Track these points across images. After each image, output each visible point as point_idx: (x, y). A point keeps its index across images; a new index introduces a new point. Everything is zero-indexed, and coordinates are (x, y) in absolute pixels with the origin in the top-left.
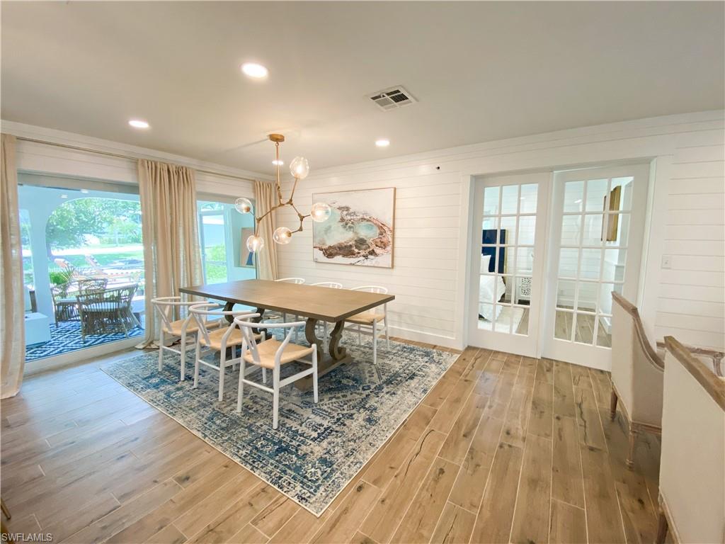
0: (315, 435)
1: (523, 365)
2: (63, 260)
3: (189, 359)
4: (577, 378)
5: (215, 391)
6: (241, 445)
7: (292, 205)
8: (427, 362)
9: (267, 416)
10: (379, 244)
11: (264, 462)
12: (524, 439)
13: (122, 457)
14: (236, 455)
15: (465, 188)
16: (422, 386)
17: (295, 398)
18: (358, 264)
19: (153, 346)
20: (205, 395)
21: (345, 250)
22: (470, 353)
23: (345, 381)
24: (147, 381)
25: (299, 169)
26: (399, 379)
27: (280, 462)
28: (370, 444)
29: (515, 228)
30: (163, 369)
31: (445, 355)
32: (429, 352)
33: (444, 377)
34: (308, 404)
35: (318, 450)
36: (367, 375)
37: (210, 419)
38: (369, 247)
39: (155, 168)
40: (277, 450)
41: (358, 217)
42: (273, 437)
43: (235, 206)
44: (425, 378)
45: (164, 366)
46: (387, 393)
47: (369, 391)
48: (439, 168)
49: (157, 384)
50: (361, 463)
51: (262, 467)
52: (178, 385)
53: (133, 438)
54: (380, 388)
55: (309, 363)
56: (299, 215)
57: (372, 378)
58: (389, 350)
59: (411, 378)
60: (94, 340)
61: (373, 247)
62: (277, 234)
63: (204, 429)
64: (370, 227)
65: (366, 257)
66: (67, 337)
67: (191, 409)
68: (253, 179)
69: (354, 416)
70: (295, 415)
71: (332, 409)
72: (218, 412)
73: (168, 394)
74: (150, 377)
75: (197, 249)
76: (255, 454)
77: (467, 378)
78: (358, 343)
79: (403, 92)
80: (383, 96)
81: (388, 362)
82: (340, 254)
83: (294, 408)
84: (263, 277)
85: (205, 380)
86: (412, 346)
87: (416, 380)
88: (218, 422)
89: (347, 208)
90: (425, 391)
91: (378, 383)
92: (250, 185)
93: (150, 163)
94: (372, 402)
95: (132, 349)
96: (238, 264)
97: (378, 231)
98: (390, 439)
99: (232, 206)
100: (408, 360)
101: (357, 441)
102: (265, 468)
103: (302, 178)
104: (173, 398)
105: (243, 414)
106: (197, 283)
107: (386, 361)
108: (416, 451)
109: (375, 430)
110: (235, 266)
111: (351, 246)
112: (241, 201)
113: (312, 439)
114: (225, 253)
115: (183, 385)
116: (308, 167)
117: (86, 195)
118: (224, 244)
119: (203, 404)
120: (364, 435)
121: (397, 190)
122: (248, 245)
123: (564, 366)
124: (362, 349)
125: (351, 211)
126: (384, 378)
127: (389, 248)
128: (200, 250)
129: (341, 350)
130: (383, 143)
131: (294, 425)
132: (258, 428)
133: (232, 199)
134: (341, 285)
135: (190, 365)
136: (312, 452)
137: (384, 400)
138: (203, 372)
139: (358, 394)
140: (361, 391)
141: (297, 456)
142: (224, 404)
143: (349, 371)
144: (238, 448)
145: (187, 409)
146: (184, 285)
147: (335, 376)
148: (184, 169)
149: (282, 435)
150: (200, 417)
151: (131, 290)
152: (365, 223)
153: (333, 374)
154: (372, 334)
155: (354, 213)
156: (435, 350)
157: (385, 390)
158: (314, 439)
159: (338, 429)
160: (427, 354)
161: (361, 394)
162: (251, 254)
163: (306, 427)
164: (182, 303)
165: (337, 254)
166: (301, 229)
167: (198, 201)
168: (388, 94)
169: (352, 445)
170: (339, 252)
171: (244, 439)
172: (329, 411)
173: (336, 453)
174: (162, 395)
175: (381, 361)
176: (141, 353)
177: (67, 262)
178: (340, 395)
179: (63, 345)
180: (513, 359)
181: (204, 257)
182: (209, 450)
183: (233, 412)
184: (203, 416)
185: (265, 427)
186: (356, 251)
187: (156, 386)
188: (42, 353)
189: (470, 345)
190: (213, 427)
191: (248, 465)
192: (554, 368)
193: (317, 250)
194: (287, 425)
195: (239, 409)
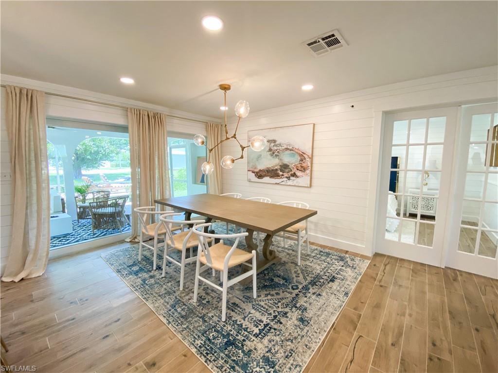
0: (256, 331)
1: (430, 273)
2: (87, 177)
3: (160, 252)
4: (483, 288)
5: (177, 280)
6: (197, 335)
7: (235, 138)
8: (342, 266)
9: (216, 308)
10: (300, 168)
11: (215, 354)
12: (450, 352)
13: (107, 336)
14: (193, 344)
15: (377, 122)
16: (343, 289)
17: (238, 292)
18: (282, 183)
19: (136, 240)
20: (169, 284)
21: (272, 173)
22: (378, 259)
23: (276, 280)
24: (131, 269)
25: (242, 110)
26: (322, 281)
27: (230, 357)
28: (306, 346)
29: (404, 156)
30: (142, 260)
31: (357, 259)
32: (343, 256)
33: (360, 281)
34: (249, 299)
35: (260, 347)
36: (294, 275)
37: (173, 306)
38: (291, 171)
39: (139, 113)
40: (226, 343)
41: (283, 148)
42: (222, 329)
43: (194, 141)
44: (344, 282)
45: (143, 257)
46: (314, 294)
47: (297, 291)
48: (353, 106)
49: (137, 272)
50: (300, 366)
51: (214, 361)
52: (151, 274)
53: (116, 320)
54: (306, 288)
55: (250, 265)
56: (241, 146)
57: (299, 278)
58: (309, 253)
59: (332, 281)
60: (100, 233)
61: (294, 170)
62: (224, 161)
63: (168, 315)
64: (293, 155)
65: (288, 178)
66: (83, 230)
67: (159, 296)
68: (206, 121)
69: (288, 315)
70: (239, 309)
71: (268, 306)
72: (179, 300)
73: (144, 280)
74: (133, 265)
75: (167, 172)
76: (208, 346)
77: (382, 284)
78: (283, 245)
79: (338, 36)
80: (319, 42)
81: (310, 264)
82: (268, 176)
83: (237, 301)
84: (212, 192)
85: (171, 270)
86: (327, 251)
87: (337, 282)
88: (179, 310)
89: (274, 140)
90: (346, 294)
91: (304, 284)
92: (203, 126)
93: (136, 110)
94: (302, 302)
95: (123, 242)
96: (195, 182)
97: (299, 158)
98: (323, 342)
99: (192, 141)
100: (326, 264)
101: (294, 341)
102: (216, 362)
103: (243, 117)
104: (147, 284)
105: (198, 304)
106: (167, 196)
107: (308, 263)
108: (350, 358)
109: (308, 331)
110: (193, 183)
111: (277, 170)
112: (198, 137)
113: (254, 335)
114: (186, 174)
115: (155, 274)
116: (249, 109)
117: (100, 135)
118: (185, 167)
119: (168, 291)
120: (299, 335)
121: (315, 125)
122: (202, 169)
123: (468, 276)
124: (286, 251)
125: (277, 143)
126: (309, 279)
127: (308, 172)
128: (170, 171)
129: (271, 252)
130: (307, 88)
131: (238, 318)
132: (210, 319)
133: (191, 136)
134: (270, 201)
135: (160, 257)
136: (255, 349)
137: (311, 301)
138: (169, 263)
139: (289, 293)
140: (291, 290)
141: (243, 352)
142: (183, 293)
143: (279, 270)
144: (194, 337)
145: (157, 295)
146: (158, 197)
147: (268, 274)
148: (159, 114)
149: (229, 328)
150: (166, 304)
151: (125, 198)
152: (288, 152)
153: (266, 272)
154: (297, 240)
155: (280, 145)
156: (347, 256)
157: (311, 290)
158: (256, 336)
159: (275, 326)
160: (342, 259)
161: (291, 293)
162: (203, 175)
163: (248, 321)
164: (156, 212)
165: (265, 176)
166: (242, 157)
167: (168, 138)
168: (323, 39)
169: (290, 345)
170: (267, 174)
171: (199, 329)
172: (267, 307)
173: (276, 353)
174: (139, 281)
175: (304, 263)
176: (128, 245)
177: (89, 179)
178: (273, 292)
179: (80, 236)
180: (419, 267)
181: (172, 177)
182: (172, 337)
183: (191, 301)
184: (168, 303)
185: (215, 319)
186: (281, 173)
187: (136, 273)
188: (66, 241)
189: (377, 252)
190: (175, 314)
191: (203, 357)
192: (459, 278)
193: (250, 172)
194: (233, 319)
195: (195, 299)
